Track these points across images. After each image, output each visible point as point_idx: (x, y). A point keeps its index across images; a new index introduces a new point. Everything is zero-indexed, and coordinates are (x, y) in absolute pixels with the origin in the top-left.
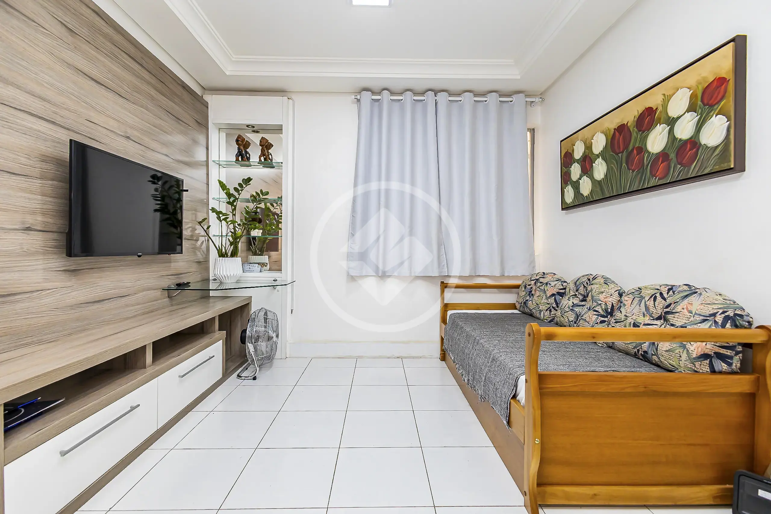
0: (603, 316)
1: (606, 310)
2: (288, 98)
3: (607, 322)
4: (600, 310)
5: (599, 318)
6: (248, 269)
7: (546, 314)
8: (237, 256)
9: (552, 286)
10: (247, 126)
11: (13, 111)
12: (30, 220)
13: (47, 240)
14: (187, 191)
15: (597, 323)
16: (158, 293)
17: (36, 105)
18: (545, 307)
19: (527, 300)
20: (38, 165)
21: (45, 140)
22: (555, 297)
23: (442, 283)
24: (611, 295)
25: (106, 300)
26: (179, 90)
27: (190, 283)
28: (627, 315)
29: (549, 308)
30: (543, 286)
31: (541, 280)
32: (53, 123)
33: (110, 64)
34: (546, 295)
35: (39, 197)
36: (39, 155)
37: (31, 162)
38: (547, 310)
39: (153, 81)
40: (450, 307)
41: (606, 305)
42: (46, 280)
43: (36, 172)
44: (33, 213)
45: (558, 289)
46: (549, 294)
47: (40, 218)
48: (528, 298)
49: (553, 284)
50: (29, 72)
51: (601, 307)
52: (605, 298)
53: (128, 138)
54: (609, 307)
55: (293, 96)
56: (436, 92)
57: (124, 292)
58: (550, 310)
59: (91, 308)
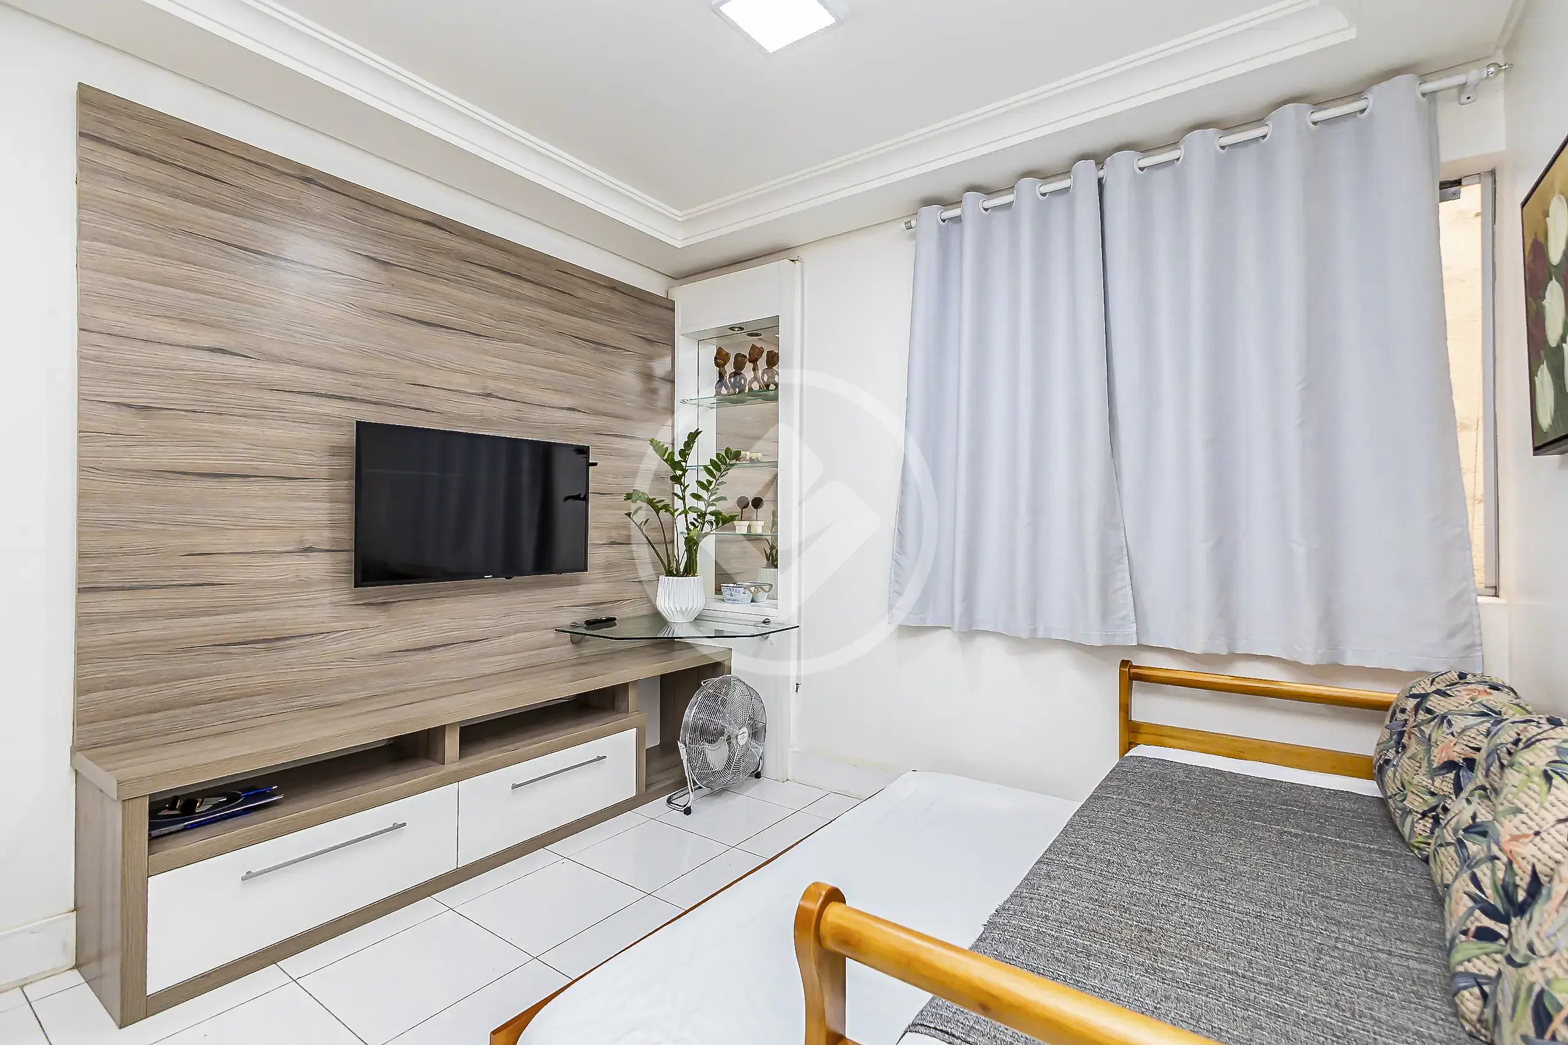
0: (1489, 911)
1: (1507, 891)
2: (793, 261)
3: (1502, 942)
4: (1486, 882)
5: (1477, 913)
6: (729, 597)
7: (1419, 827)
8: (694, 574)
9: (1452, 734)
10: (732, 329)
11: (287, 396)
12: (312, 538)
13: (338, 563)
14: (595, 464)
15: (1465, 933)
16: (551, 635)
17: (325, 382)
18: (1421, 800)
19: (1387, 762)
20: (326, 460)
21: (339, 426)
22: (1457, 777)
23: (1125, 663)
24: (1537, 834)
25: (440, 646)
26: (602, 297)
27: (615, 619)
28: (1538, 946)
29: (1434, 809)
30: (1433, 723)
31: (1434, 702)
32: (352, 399)
33: (454, 292)
34: (1430, 762)
35: (327, 505)
36: (329, 448)
37: (314, 459)
38: (1424, 815)
39: (545, 295)
40: (1144, 736)
41: (1512, 869)
42: (337, 619)
43: (324, 471)
44: (316, 527)
45: (1471, 748)
46: (1436, 760)
47: (327, 534)
48: (1391, 754)
49: (1459, 723)
50: (314, 339)
51: (1493, 872)
52: (1515, 838)
53: (489, 395)
54: (1523, 880)
55: (800, 253)
56: (1099, 158)
57: (475, 633)
58: (1433, 817)
59: (416, 658)
